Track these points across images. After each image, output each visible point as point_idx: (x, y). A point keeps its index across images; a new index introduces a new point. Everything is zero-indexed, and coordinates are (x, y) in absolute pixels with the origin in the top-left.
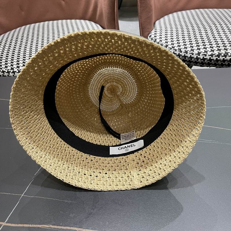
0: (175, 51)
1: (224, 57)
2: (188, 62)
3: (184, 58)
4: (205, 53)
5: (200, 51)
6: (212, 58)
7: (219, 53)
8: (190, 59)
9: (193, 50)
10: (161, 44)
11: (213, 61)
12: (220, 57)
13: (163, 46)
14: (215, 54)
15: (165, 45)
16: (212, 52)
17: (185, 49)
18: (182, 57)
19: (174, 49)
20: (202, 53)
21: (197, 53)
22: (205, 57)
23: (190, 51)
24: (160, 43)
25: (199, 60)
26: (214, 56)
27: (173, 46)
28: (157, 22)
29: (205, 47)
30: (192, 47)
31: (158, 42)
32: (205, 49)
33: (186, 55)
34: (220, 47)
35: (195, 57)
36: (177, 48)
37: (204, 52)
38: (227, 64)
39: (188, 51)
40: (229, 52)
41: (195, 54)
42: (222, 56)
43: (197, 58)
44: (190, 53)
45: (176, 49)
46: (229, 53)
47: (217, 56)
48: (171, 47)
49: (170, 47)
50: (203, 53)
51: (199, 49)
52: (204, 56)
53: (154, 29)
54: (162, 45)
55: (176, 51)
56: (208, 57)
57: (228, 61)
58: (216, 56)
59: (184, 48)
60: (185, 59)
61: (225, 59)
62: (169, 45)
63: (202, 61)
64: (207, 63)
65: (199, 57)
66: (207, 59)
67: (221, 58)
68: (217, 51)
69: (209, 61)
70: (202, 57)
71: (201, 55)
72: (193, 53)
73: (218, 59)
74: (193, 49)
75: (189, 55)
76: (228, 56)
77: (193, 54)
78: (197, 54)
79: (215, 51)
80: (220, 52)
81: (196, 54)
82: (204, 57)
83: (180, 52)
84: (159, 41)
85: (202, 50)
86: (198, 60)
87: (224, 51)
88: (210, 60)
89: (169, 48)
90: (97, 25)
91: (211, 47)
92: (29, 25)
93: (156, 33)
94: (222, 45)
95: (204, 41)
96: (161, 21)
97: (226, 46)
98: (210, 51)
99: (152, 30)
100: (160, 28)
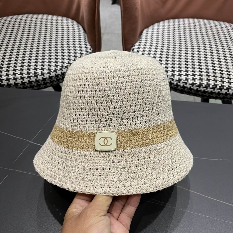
1: (205, 89)
4: (186, 81)
5: (181, 78)
6: (192, 88)
7: (200, 83)
9: (173, 75)
11: (193, 91)
14: (196, 84)
16: (193, 81)
20: (183, 80)
21: (178, 79)
22: (185, 86)
23: (171, 76)
25: (179, 87)
26: (195, 85)
28: (145, 32)
29: (187, 74)
30: (173, 71)
32: (186, 76)
34: (203, 76)
35: (175, 83)
38: (208, 95)
41: (175, 80)
42: (204, 87)
43: (177, 85)
44: (170, 78)
46: (211, 84)
51: (180, 75)
52: (184, 84)
53: (138, 42)
56: (188, 86)
58: (196, 86)
61: (206, 90)
63: (182, 89)
64: (187, 91)
65: (179, 84)
67: (202, 89)
68: (198, 80)
69: (189, 90)
70: (182, 85)
71: (181, 82)
72: (174, 78)
73: (199, 89)
76: (209, 88)
77: (173, 80)
80: (202, 83)
81: (176, 81)
82: (184, 85)
85: (183, 77)
90: (79, 27)
91: (193, 75)
92: (5, 18)
93: (140, 47)
94: (205, 74)
95: (187, 65)
96: (150, 31)
97: (209, 76)
98: (191, 79)
99: (136, 42)
100: (146, 40)
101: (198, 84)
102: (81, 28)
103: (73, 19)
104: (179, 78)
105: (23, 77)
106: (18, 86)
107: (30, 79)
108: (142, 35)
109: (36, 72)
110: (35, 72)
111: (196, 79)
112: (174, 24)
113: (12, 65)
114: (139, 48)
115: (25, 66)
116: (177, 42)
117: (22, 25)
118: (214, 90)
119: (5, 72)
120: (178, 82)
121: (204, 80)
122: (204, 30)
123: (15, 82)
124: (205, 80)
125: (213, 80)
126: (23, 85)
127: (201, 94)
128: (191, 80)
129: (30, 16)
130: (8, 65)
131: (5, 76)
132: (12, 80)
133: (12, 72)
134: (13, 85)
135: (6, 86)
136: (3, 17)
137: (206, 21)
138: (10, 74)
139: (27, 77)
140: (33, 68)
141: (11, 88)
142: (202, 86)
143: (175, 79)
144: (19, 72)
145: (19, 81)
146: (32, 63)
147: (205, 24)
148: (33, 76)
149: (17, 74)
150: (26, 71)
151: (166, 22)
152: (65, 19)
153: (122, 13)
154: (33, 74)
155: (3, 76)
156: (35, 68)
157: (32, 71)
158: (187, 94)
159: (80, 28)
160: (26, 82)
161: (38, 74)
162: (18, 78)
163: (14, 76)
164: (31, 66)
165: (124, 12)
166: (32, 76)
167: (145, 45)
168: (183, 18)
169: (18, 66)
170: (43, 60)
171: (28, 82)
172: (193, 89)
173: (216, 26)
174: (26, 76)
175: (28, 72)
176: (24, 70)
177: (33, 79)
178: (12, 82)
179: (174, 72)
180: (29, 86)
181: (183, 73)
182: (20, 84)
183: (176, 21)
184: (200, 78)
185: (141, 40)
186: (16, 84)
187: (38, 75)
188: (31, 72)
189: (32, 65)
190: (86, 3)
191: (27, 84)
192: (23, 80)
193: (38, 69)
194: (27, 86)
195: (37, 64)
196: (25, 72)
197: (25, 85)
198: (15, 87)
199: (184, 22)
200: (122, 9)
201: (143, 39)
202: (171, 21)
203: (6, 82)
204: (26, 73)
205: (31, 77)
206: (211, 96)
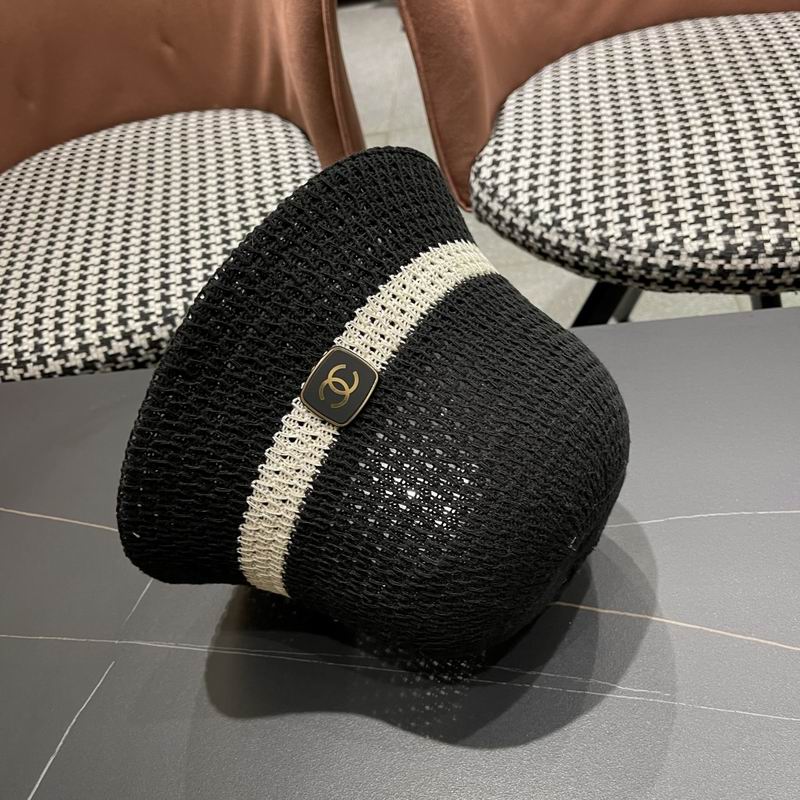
0: (562, 237)
1: (748, 261)
2: (614, 277)
3: (597, 264)
4: (676, 248)
5: (654, 239)
6: (701, 265)
7: (727, 245)
8: (619, 269)
9: (627, 235)
10: (514, 207)
11: (706, 276)
12: (735, 261)
13: (521, 216)
14: (712, 249)
15: (526, 210)
16: (701, 242)
17: (600, 231)
18: (592, 260)
19: (560, 229)
20: (663, 246)
21: (645, 246)
22: (676, 263)
23: (618, 239)
24: (511, 204)
25: (655, 273)
26: (709, 256)
27: (559, 217)
28: (511, 103)
29: (677, 219)
30: (626, 220)
31: (502, 199)
32: (673, 230)
33: (604, 254)
34: (735, 217)
35: (639, 260)
36: (569, 226)
37: (669, 240)
38: (763, 282)
39: (612, 236)
40: (766, 237)
41: (635, 251)
42: (742, 258)
43: (647, 266)
44: (618, 247)
45: (568, 230)
46: (768, 241)
47: (721, 257)
48: (550, 223)
49: (544, 221)
50: (668, 245)
51: (651, 230)
52: (671, 257)
53: (492, 142)
54: (517, 212)
55: (566, 238)
56: (687, 262)
57: (764, 275)
58: (715, 258)
59: (597, 228)
60: (602, 269)
61: (754, 267)
62: (541, 214)
63: (667, 275)
64: (686, 281)
65: (651, 260)
66: (683, 268)
67: (738, 264)
68: (719, 235)
69: (693, 277)
70: (663, 262)
71: (659, 253)
72: (631, 245)
73: (727, 267)
74: (629, 228)
75: (614, 255)
76: (762, 255)
77: (629, 250)
78: (645, 251)
79: (712, 236)
80: (733, 242)
81: (641, 251)
82: (670, 262)
83: (580, 243)
84: (507, 195)
85: (665, 235)
86: (649, 272)
87: (747, 235)
88: (696, 271)
89: (542, 224)
90: (289, 132)
91: (698, 220)
92: (55, 149)
93: (498, 158)
94: (742, 209)
95: (673, 189)
96: (526, 96)
97: (756, 214)
98: (694, 235)
99: (486, 145)
100: (516, 132)
101: (721, 248)
102: (296, 133)
103: (268, 109)
104: (649, 242)
105: (127, 330)
106: (118, 363)
107: (153, 333)
108: (501, 118)
109: (168, 306)
110: (163, 308)
111: (712, 231)
112: (610, 55)
113: (91, 300)
114: (496, 163)
115: (131, 293)
116: (628, 116)
117: (109, 164)
118: (783, 260)
119: (72, 324)
120: (647, 255)
121: (738, 232)
122: (719, 55)
123: (105, 353)
124: (745, 231)
125: (772, 224)
126: (134, 358)
127: (737, 283)
128: (694, 240)
129: (133, 126)
130: (78, 302)
131: (73, 339)
132: (97, 347)
133: (94, 321)
134: (103, 364)
135: (82, 370)
136: (48, 147)
137: (723, 21)
138: (88, 330)
139: (140, 330)
140: (158, 298)
141: (97, 373)
142: (738, 253)
143: (636, 246)
144: (115, 316)
145: (119, 347)
146: (150, 281)
147: (721, 33)
148: (161, 321)
149: (109, 323)
150: (136, 311)
151: (582, 54)
152: (241, 115)
153: (419, 56)
154: (158, 316)
155: (67, 340)
156: (163, 295)
157: (156, 308)
158: (690, 292)
159: (293, 134)
160: (140, 347)
161: (174, 312)
162: (113, 338)
163: (100, 333)
164: (151, 292)
165: (423, 54)
166: (155, 324)
167: (517, 149)
168: (641, 26)
169: (109, 299)
170: (184, 265)
171: (146, 346)
172: (707, 270)
173: (762, 33)
174: (138, 326)
175: (141, 313)
176: (129, 309)
177: (162, 331)
178: (97, 354)
179: (629, 223)
180: (152, 357)
181: (662, 220)
182: (125, 357)
183: (617, 42)
184: (725, 226)
185: (498, 133)
186: (111, 359)
187: (177, 315)
188: (152, 310)
189: (151, 288)
190: (294, 50)
191: (146, 350)
192: (131, 341)
193: (174, 295)
194: (146, 357)
195: (167, 282)
196: (133, 313)
197: (140, 356)
198: (109, 369)
199: (645, 43)
200: (416, 45)
201: (506, 131)
202: (600, 47)
203: (78, 356)
204: (137, 317)
205: (155, 328)
206: (777, 281)
